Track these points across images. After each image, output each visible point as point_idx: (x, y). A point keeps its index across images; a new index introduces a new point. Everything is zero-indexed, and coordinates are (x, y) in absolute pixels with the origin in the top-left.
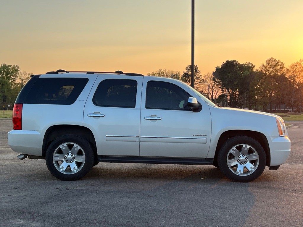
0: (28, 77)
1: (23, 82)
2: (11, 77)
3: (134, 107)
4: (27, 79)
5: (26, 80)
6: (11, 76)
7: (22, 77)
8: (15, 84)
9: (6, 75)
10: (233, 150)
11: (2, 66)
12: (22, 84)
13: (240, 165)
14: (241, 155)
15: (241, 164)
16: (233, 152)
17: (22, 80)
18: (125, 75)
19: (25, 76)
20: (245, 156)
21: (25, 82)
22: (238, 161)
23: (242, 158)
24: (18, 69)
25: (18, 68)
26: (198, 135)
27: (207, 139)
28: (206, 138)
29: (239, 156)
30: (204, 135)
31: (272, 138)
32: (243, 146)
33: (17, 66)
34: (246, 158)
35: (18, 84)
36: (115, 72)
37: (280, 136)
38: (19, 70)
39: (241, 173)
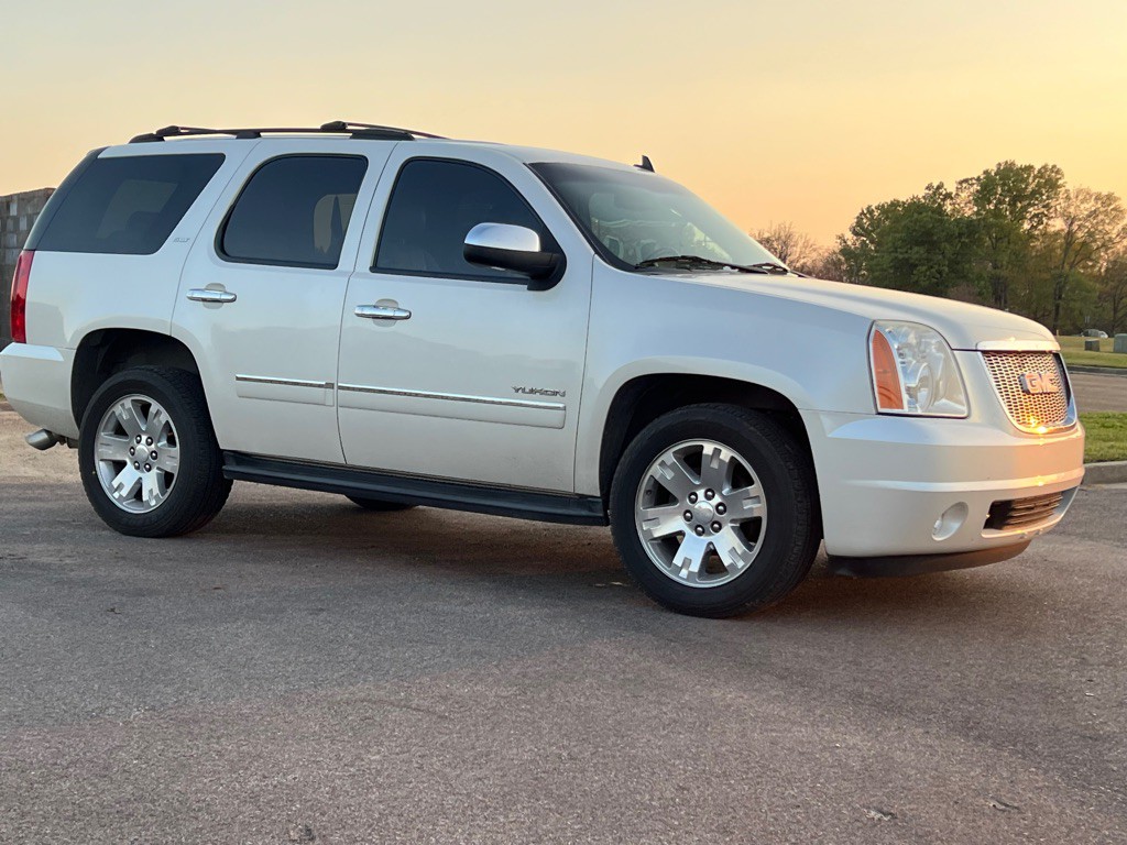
0: (1093, 209)
1: (1075, 227)
2: (1031, 209)
3: (334, 266)
4: (1089, 216)
5: (1085, 220)
6: (1030, 205)
7: (1072, 210)
8: (1045, 234)
9: (1013, 204)
10: (664, 468)
11: (999, 168)
12: (1070, 234)
13: (694, 534)
14: (701, 493)
15: (699, 534)
16: (662, 476)
17: (1071, 220)
18: (351, 138)
19: (1082, 207)
20: (717, 499)
21: (1080, 226)
22: (689, 516)
23: (705, 505)
24: (1057, 180)
25: (1059, 176)
26: (532, 391)
27: (565, 409)
28: (561, 405)
29: (693, 497)
30: (555, 393)
31: (826, 421)
32: (705, 452)
33: (1054, 166)
34: (722, 508)
35: (1057, 234)
36: (319, 127)
37: (881, 410)
38: (1060, 182)
39: (690, 573)
